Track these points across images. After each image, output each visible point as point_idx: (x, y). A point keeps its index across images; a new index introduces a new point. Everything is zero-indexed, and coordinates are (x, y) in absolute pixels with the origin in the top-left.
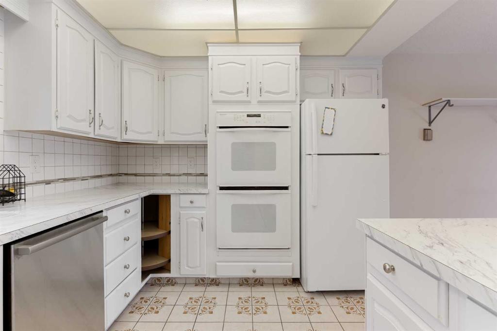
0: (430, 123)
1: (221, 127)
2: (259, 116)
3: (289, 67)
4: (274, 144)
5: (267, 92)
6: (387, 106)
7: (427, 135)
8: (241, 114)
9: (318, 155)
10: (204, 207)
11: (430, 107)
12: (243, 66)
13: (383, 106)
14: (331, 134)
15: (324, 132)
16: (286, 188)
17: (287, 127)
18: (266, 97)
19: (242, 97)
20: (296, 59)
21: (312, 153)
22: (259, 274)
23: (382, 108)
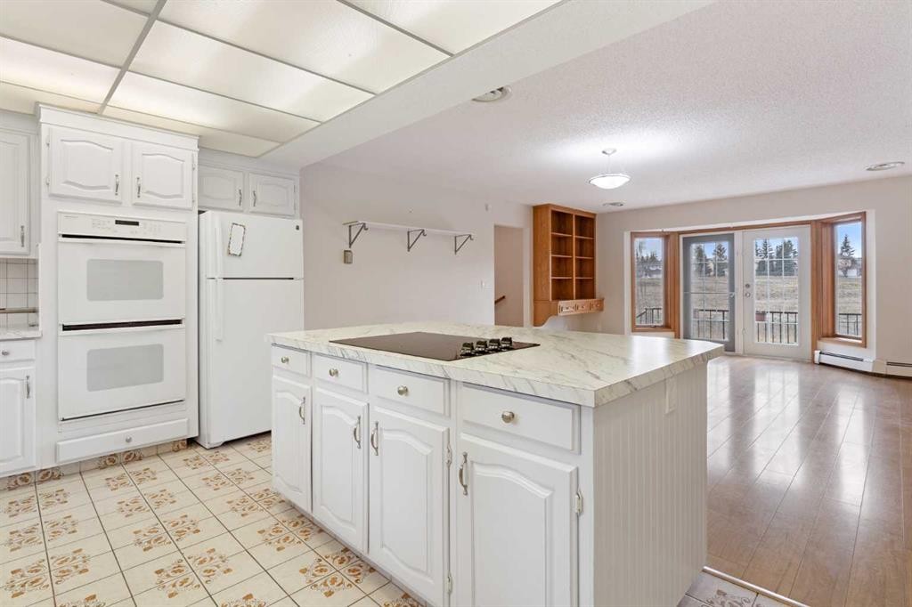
0: (351, 244)
1: (64, 236)
2: (137, 224)
3: (182, 165)
4: (161, 264)
5: (148, 192)
6: (301, 228)
7: (347, 257)
8: (106, 219)
9: (224, 279)
10: (31, 360)
11: (350, 226)
12: (108, 151)
13: (298, 228)
14: (240, 255)
15: (232, 252)
16: (178, 322)
17: (179, 242)
18: (145, 199)
19: (109, 194)
20: (193, 155)
21: (216, 277)
22: (136, 443)
23: (296, 230)
